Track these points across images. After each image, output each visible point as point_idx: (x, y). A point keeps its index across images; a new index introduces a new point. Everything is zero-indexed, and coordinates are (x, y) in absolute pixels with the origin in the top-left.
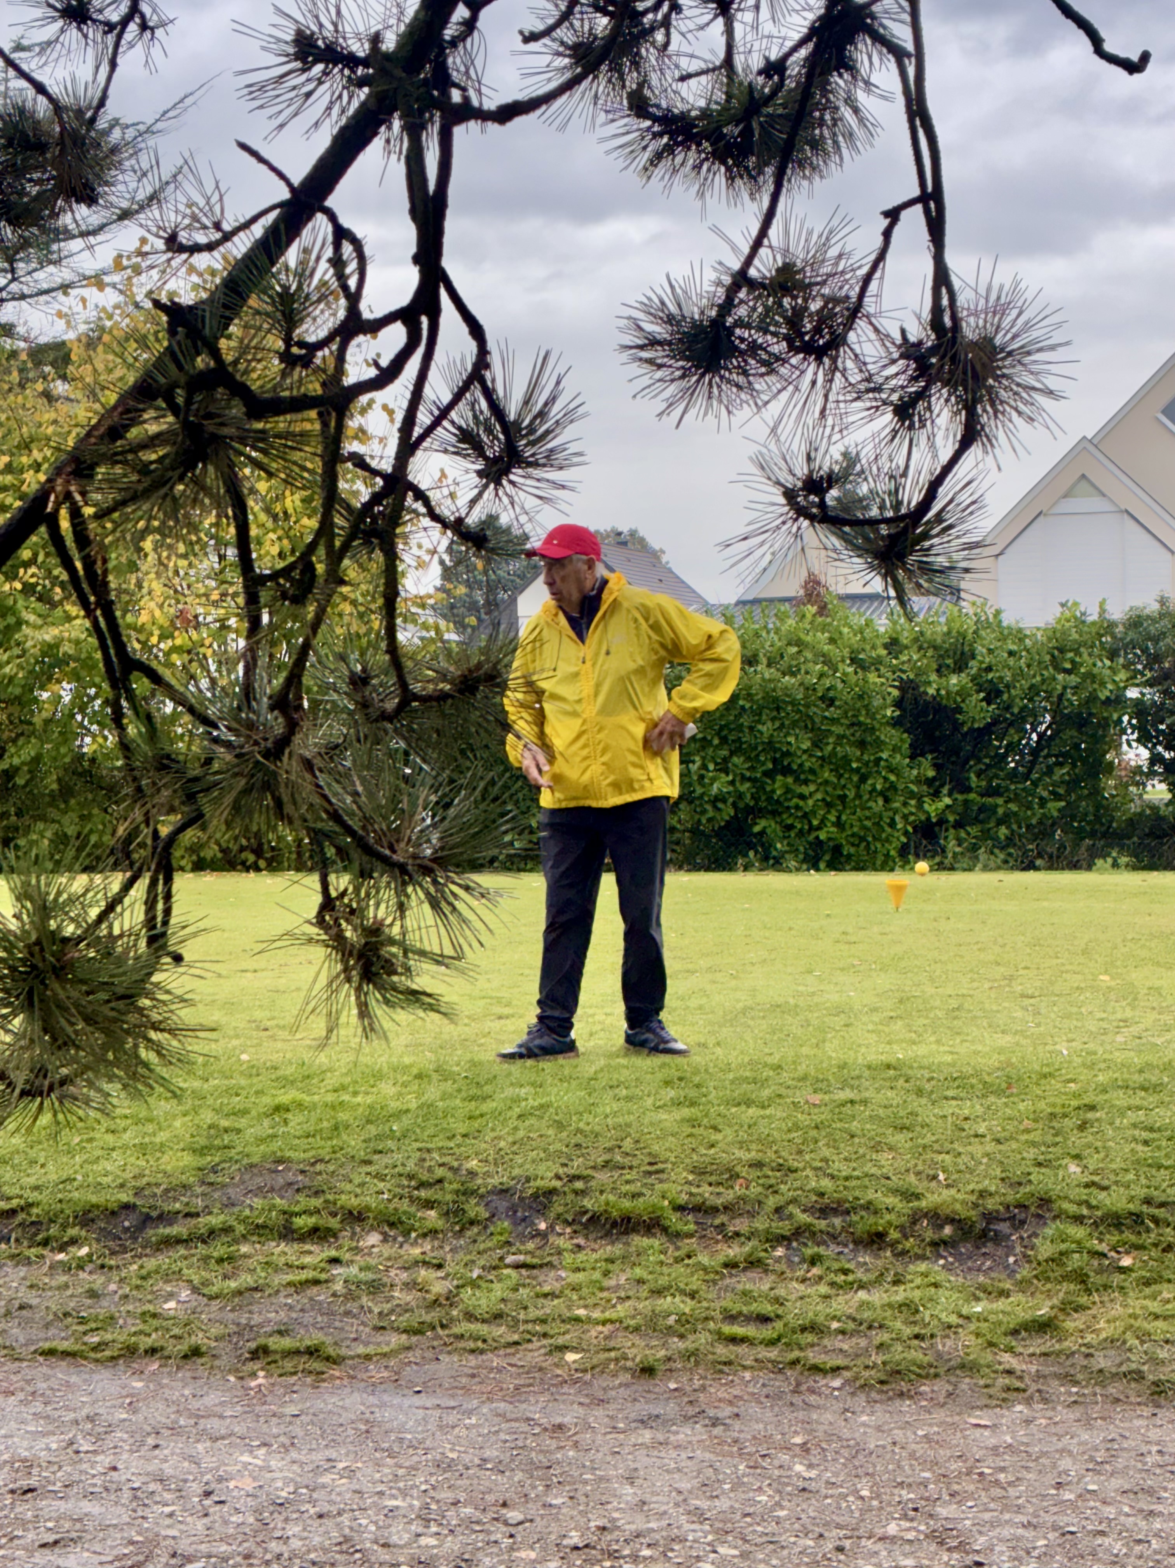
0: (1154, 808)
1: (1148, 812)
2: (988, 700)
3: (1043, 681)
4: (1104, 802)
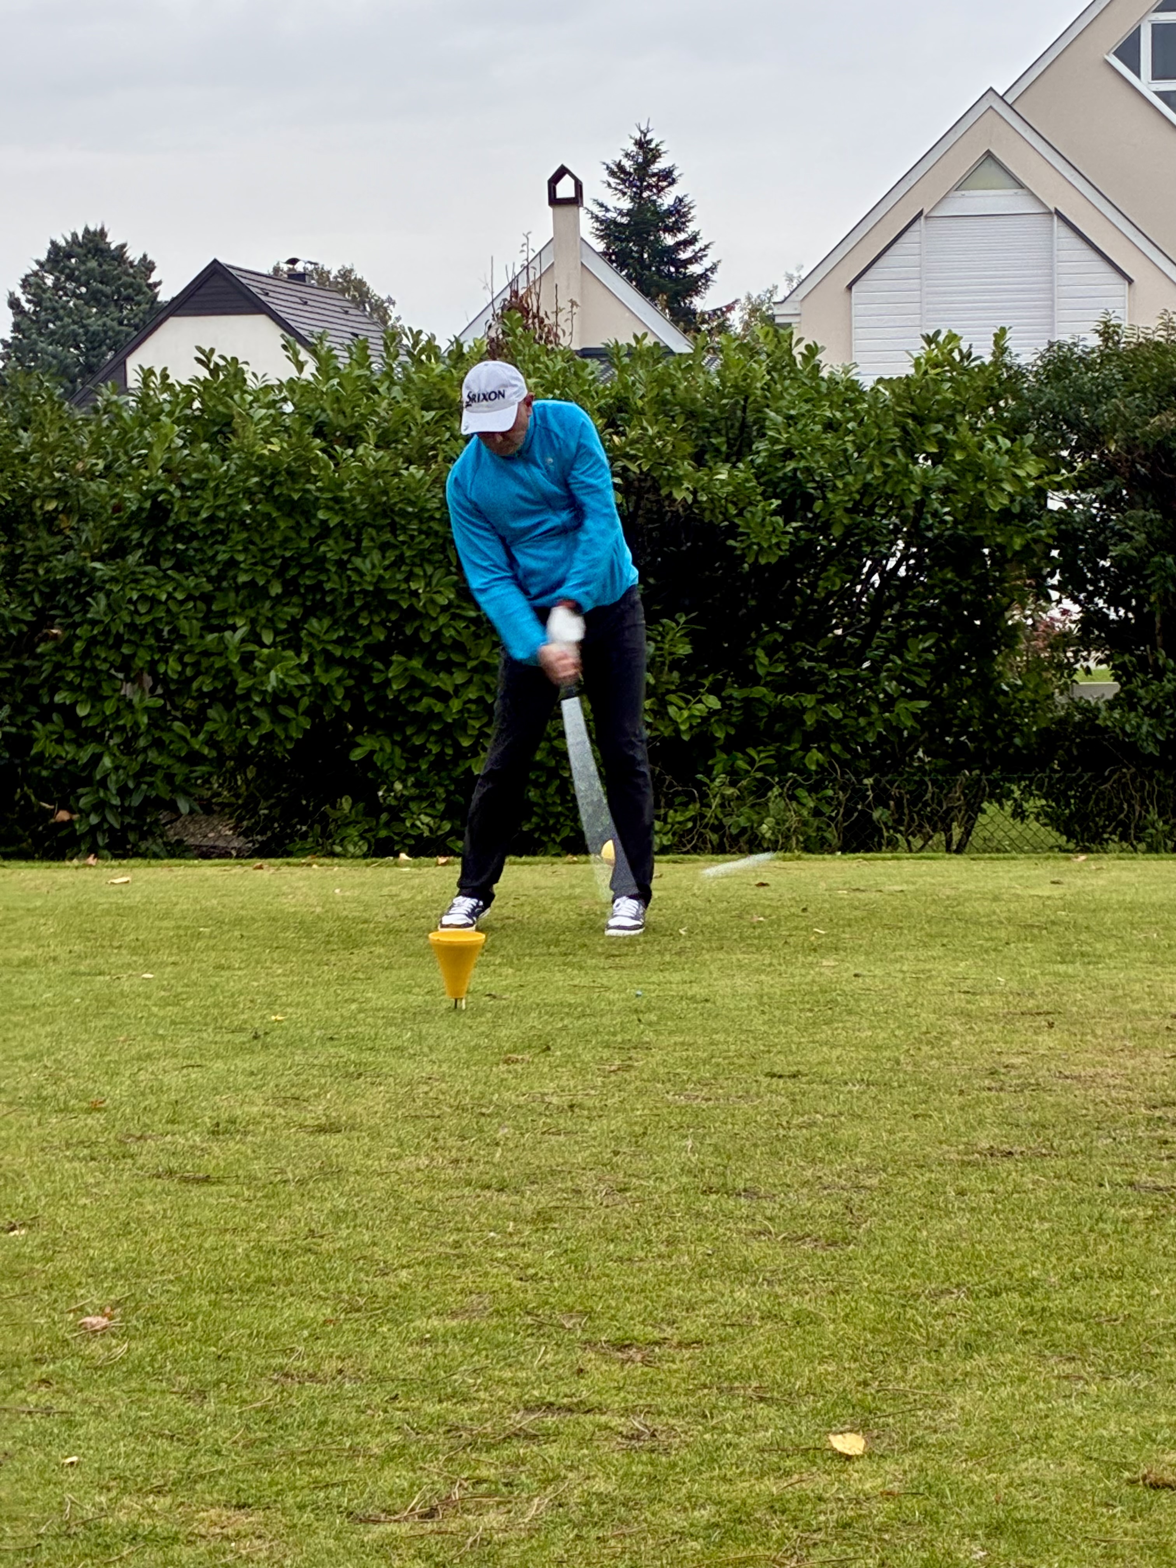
0: (1090, 712)
1: (1078, 717)
2: (787, 512)
3: (888, 476)
4: (1001, 699)
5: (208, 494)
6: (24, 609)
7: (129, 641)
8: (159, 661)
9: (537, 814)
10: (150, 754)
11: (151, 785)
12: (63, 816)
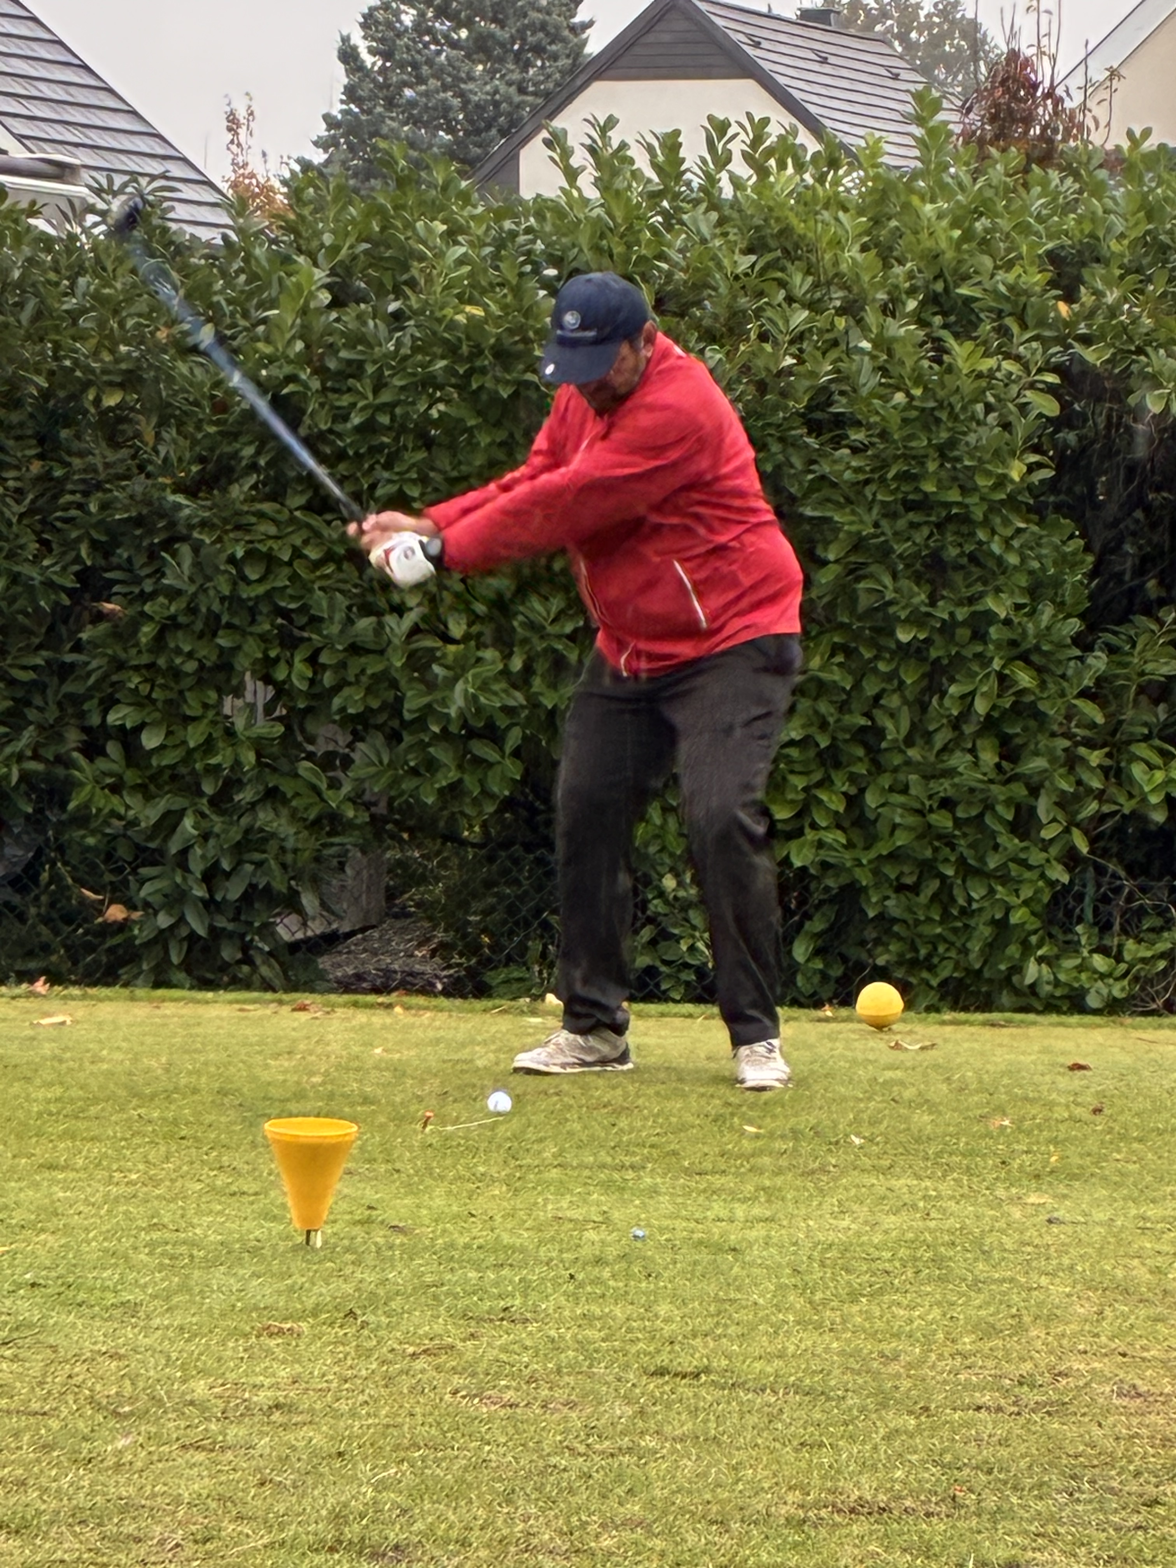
5: (365, 386)
6: (64, 569)
7: (229, 626)
8: (277, 660)
9: (900, 938)
10: (261, 815)
11: (259, 864)
12: (116, 913)
